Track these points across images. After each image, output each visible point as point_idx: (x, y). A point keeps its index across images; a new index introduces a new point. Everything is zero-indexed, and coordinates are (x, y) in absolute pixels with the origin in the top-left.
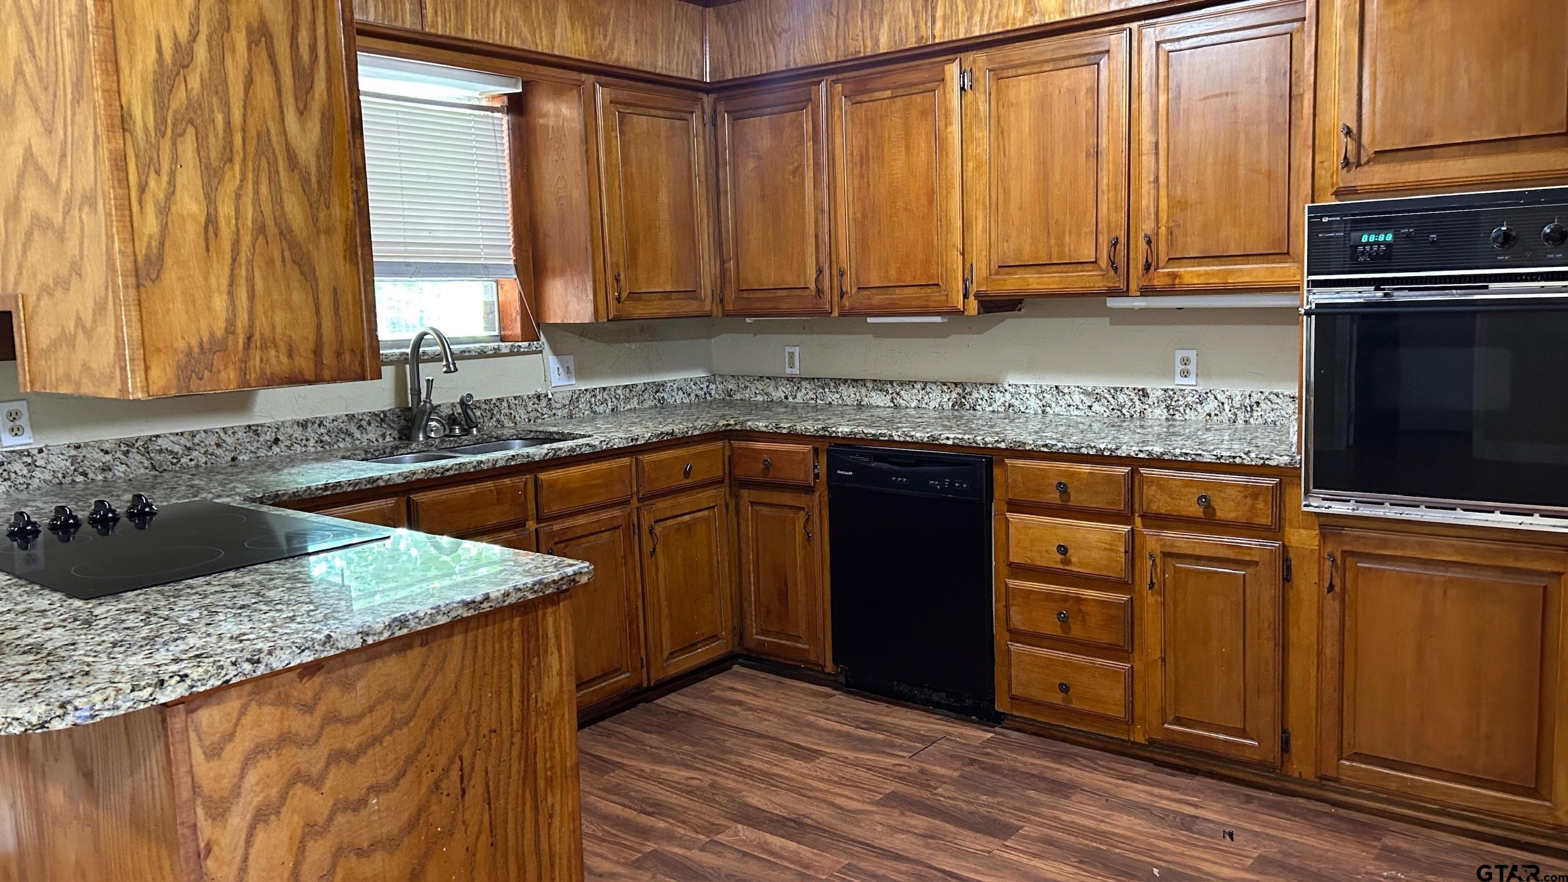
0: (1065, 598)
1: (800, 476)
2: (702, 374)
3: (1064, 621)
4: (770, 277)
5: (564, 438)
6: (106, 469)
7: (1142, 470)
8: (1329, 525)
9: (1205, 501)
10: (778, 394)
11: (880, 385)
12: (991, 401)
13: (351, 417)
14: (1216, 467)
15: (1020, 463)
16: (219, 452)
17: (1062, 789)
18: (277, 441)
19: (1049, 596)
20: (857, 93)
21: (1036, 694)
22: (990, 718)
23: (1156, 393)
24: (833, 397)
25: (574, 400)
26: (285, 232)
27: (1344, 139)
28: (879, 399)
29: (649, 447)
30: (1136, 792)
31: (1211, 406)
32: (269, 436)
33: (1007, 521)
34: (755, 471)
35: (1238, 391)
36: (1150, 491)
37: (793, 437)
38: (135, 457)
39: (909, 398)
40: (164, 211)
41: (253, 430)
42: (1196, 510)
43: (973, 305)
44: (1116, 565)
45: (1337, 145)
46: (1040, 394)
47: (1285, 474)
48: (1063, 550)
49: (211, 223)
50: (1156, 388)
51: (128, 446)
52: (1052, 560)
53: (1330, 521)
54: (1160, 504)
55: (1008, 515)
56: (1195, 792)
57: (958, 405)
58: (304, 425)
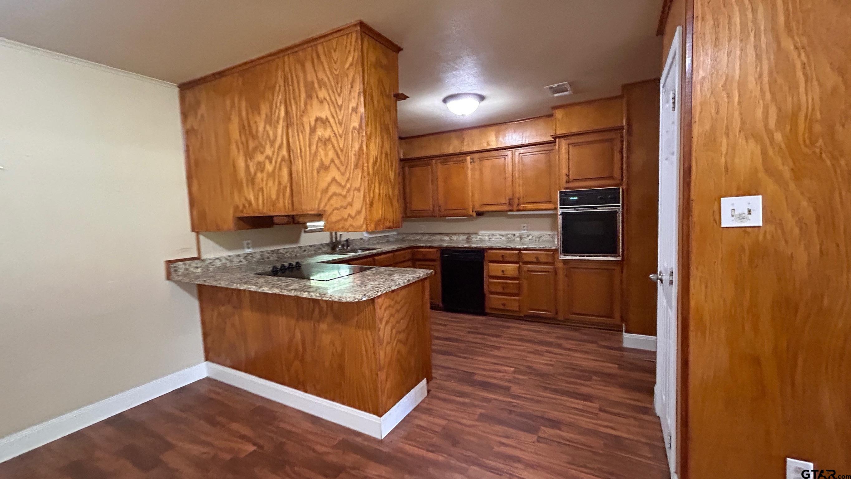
0: (503, 283)
1: (432, 257)
2: (396, 233)
3: (503, 288)
4: (420, 207)
5: (372, 249)
6: (268, 258)
7: (522, 251)
8: (565, 262)
9: (537, 258)
10: (418, 237)
11: (447, 234)
12: (476, 238)
13: (321, 244)
14: (540, 250)
15: (491, 251)
16: (293, 253)
17: (509, 327)
18: (305, 251)
19: (499, 283)
20: (443, 163)
21: (497, 307)
22: (484, 314)
23: (517, 234)
24: (434, 238)
25: (370, 239)
26: (389, 196)
27: (566, 177)
28: (447, 238)
29: (396, 251)
30: (525, 327)
31: (530, 237)
32: (303, 249)
33: (489, 265)
34: (420, 257)
35: (536, 233)
36: (524, 256)
37: (431, 247)
38: (275, 255)
39: (455, 238)
40: (373, 192)
41: (300, 247)
42: (535, 260)
43: (474, 214)
44: (515, 274)
45: (565, 178)
46: (489, 236)
47: (556, 250)
48: (503, 271)
49: (379, 194)
50: (517, 233)
51: (273, 252)
52: (500, 274)
53: (567, 261)
54: (527, 259)
55: (489, 264)
56: (539, 325)
57: (467, 239)
58: (311, 246)
